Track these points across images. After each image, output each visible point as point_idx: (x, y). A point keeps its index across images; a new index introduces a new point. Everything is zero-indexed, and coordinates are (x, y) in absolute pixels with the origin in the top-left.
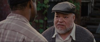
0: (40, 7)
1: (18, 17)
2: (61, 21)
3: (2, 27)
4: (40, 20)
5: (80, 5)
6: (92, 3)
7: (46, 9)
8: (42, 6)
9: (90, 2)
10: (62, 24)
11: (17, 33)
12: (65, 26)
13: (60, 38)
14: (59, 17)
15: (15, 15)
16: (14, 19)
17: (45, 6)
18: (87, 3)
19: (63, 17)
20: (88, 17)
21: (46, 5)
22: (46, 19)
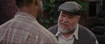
0: (46, 7)
1: (24, 15)
2: (66, 21)
3: (10, 25)
4: (46, 20)
5: (88, 5)
6: (100, 2)
7: (52, 9)
8: (48, 6)
9: (98, 2)
10: (66, 24)
11: (23, 31)
12: (69, 26)
13: (63, 37)
14: (65, 17)
15: (22, 13)
16: (21, 18)
17: (51, 6)
18: (95, 3)
19: (68, 17)
20: (96, 17)
21: (52, 4)
22: (52, 19)
